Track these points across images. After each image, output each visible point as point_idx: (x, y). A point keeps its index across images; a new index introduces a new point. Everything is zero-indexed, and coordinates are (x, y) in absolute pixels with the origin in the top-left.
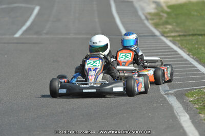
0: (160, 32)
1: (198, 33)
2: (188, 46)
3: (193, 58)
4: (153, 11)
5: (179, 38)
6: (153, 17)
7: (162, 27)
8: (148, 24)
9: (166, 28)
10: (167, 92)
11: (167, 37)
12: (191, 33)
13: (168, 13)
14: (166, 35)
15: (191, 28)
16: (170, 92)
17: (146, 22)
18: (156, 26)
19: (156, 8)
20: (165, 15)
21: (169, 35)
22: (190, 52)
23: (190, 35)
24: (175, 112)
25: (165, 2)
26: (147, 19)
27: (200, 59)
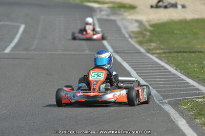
0: (145, 49)
1: (183, 50)
2: (174, 62)
3: (181, 72)
4: (136, 29)
5: (164, 55)
6: (137, 36)
7: (146, 44)
8: (133, 42)
9: (151, 46)
10: (161, 101)
11: (153, 54)
12: (175, 50)
13: (151, 32)
14: (151, 52)
15: (175, 46)
16: (164, 101)
17: (130, 40)
18: (141, 43)
19: (139, 27)
20: (148, 34)
21: (154, 52)
22: (177, 67)
23: (175, 52)
24: (172, 117)
25: (147, 21)
26: (131, 37)
27: (188, 74)
